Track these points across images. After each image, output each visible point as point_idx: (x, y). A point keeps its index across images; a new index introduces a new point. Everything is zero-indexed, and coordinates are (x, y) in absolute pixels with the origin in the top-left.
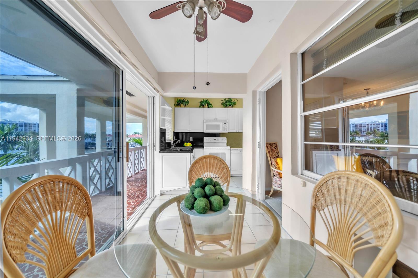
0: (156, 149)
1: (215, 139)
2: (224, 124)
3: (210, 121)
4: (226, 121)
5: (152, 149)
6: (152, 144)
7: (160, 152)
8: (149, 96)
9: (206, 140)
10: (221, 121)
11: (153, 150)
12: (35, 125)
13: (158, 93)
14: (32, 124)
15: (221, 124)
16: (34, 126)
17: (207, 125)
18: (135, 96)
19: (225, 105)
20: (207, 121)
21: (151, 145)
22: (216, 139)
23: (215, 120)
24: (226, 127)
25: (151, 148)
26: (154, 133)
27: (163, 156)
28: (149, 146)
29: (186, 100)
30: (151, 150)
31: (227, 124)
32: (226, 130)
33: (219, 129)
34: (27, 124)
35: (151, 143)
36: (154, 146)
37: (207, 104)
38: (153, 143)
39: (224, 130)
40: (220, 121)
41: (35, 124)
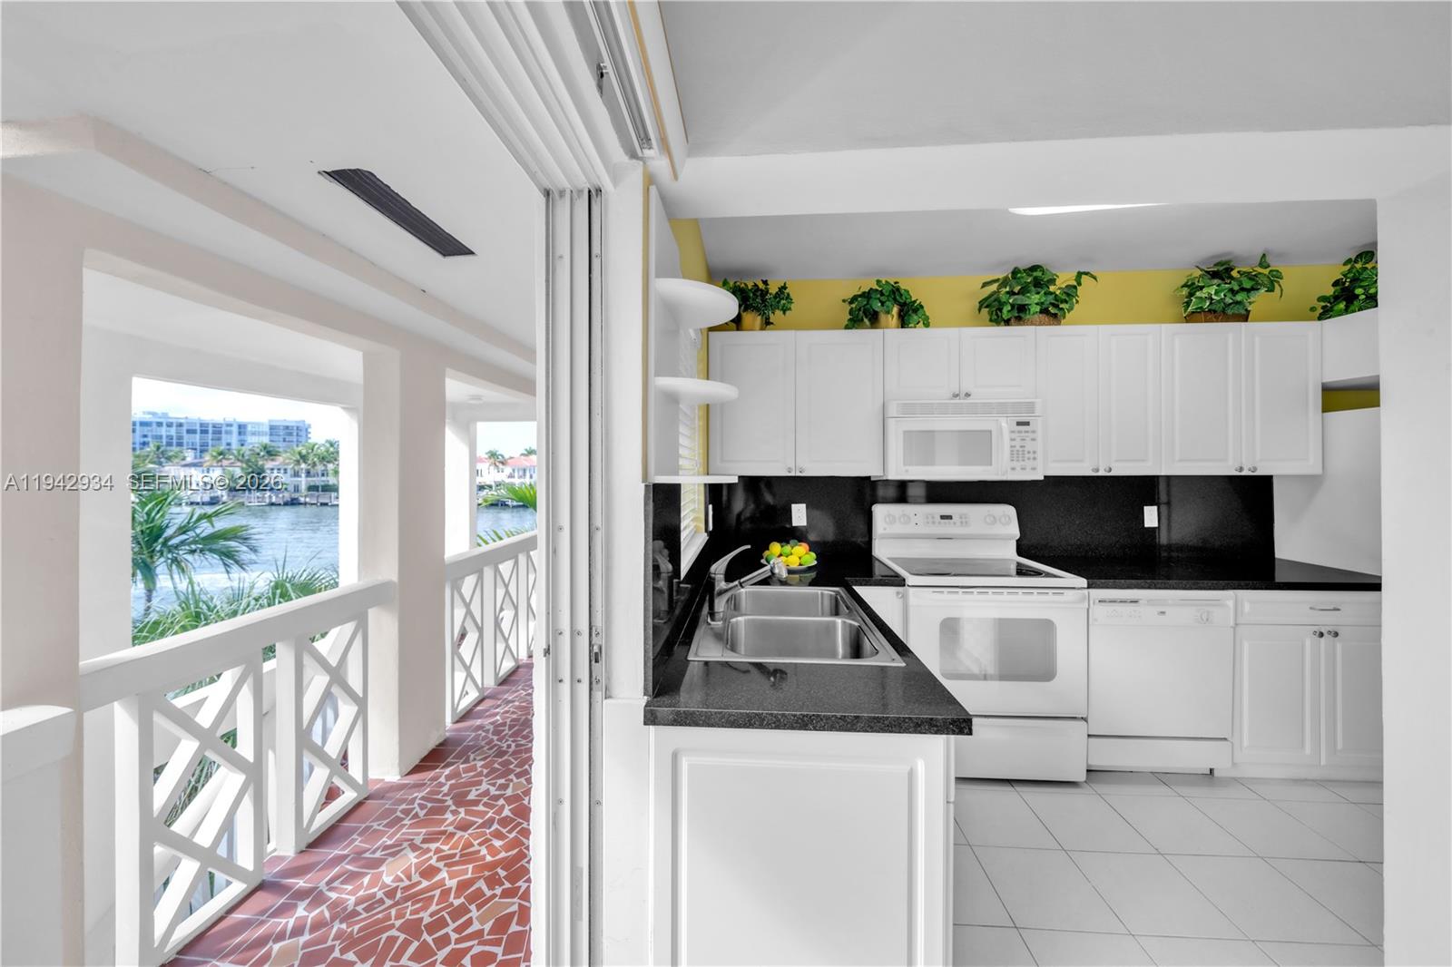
0: (608, 678)
1: (943, 517)
2: (1019, 424)
3: (928, 409)
4: (1030, 407)
5: (575, 681)
6: (574, 633)
7: (651, 718)
8: (547, 193)
9: (891, 520)
10: (1002, 409)
11: (584, 687)
12: (229, 428)
13: (633, 155)
14: (221, 424)
15: (1001, 429)
16: (227, 432)
17: (908, 434)
18: (472, 253)
19: (1013, 306)
20: (909, 410)
21: (565, 640)
22: (949, 517)
23: (957, 401)
24: (1029, 446)
25: (565, 673)
26: (599, 537)
27: (675, 757)
28: (547, 652)
29: (773, 290)
30: (565, 688)
31: (1037, 424)
32: (1029, 464)
33: (988, 461)
34: (208, 424)
35: (565, 624)
36: (595, 658)
37: (895, 310)
38: (583, 626)
39: (1018, 465)
40: (987, 409)
41: (231, 425)
